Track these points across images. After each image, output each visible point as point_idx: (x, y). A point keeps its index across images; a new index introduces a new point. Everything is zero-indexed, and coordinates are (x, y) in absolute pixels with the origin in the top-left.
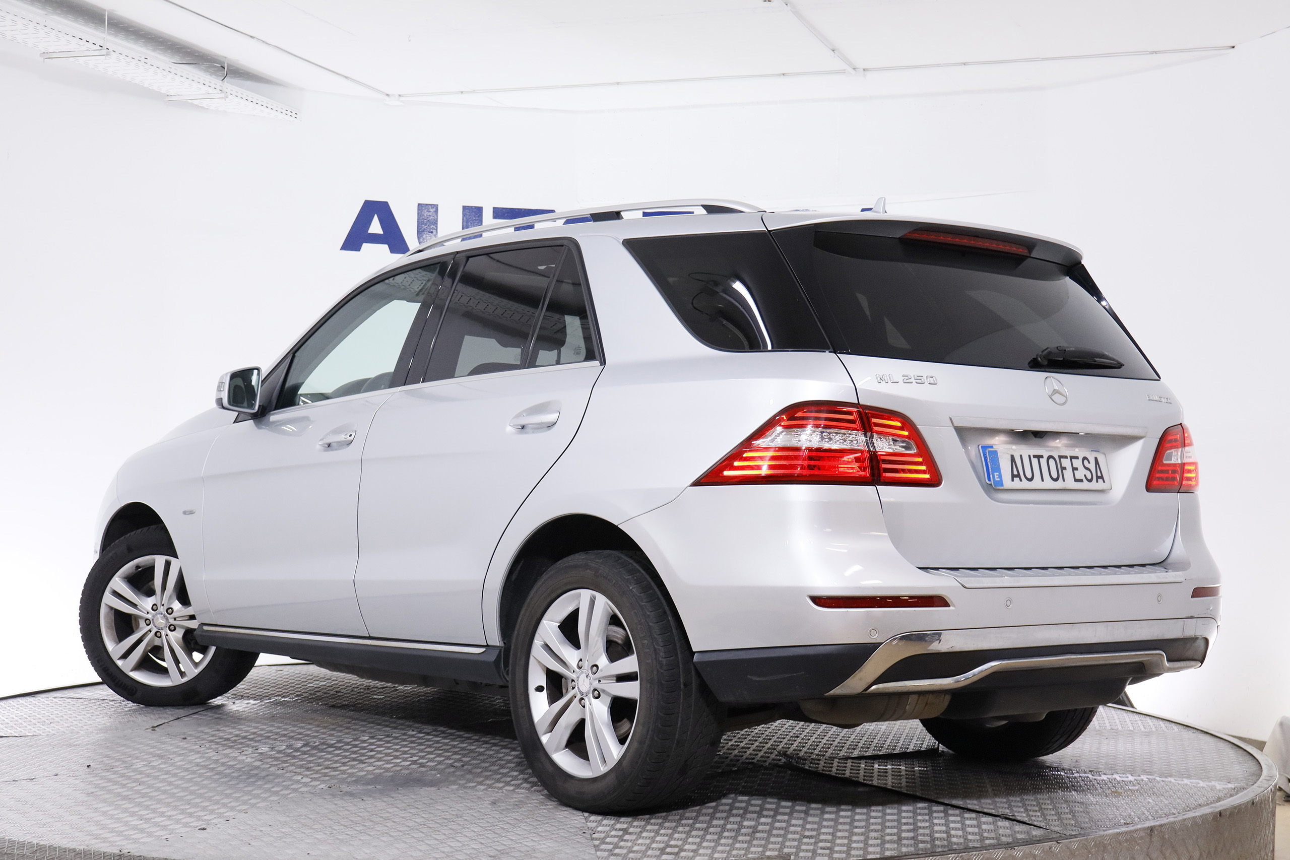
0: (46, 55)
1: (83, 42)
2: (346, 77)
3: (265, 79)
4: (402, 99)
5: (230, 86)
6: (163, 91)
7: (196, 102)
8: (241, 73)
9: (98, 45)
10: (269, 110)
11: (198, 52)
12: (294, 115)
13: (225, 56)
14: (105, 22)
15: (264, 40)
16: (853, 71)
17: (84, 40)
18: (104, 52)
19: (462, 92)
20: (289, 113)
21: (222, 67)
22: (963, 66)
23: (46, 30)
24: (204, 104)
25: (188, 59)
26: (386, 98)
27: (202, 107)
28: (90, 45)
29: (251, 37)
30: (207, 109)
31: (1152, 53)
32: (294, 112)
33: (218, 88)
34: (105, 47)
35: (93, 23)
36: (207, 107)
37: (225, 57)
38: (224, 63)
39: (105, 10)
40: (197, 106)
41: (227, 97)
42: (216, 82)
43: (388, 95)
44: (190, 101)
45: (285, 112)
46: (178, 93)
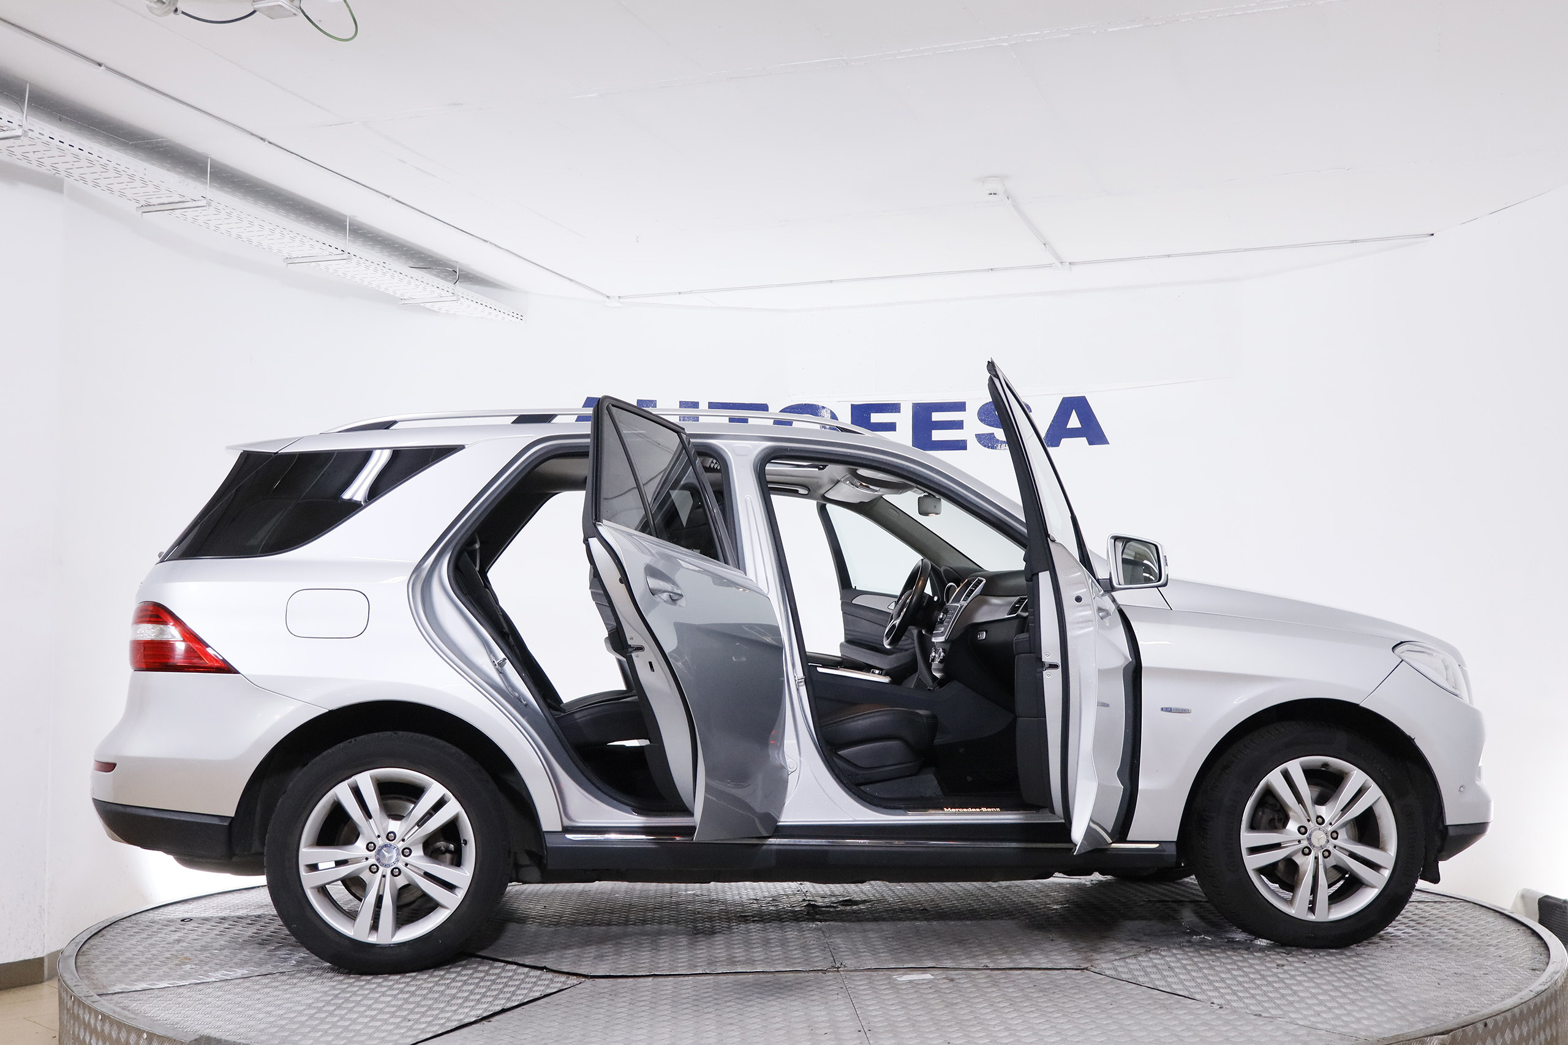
0: (290, 260)
1: (326, 247)
2: (570, 280)
3: (494, 283)
4: (621, 300)
5: (460, 288)
6: (398, 295)
7: (428, 306)
8: (472, 278)
9: (340, 250)
10: (497, 312)
11: (431, 257)
12: (519, 317)
13: (457, 260)
14: (346, 229)
15: (496, 244)
16: (1059, 265)
17: (327, 245)
18: (346, 256)
19: (679, 293)
21: (454, 271)
22: (1167, 258)
23: (292, 235)
24: (436, 307)
25: (421, 264)
26: (607, 299)
27: (432, 311)
28: (332, 250)
29: (484, 241)
31: (1353, 241)
32: (520, 314)
33: (451, 291)
34: (346, 252)
35: (333, 230)
36: (437, 311)
37: (457, 262)
38: (456, 268)
39: (346, 216)
40: (429, 309)
41: (459, 300)
42: (449, 285)
43: (608, 297)
44: (422, 304)
45: (512, 314)
46: (413, 297)
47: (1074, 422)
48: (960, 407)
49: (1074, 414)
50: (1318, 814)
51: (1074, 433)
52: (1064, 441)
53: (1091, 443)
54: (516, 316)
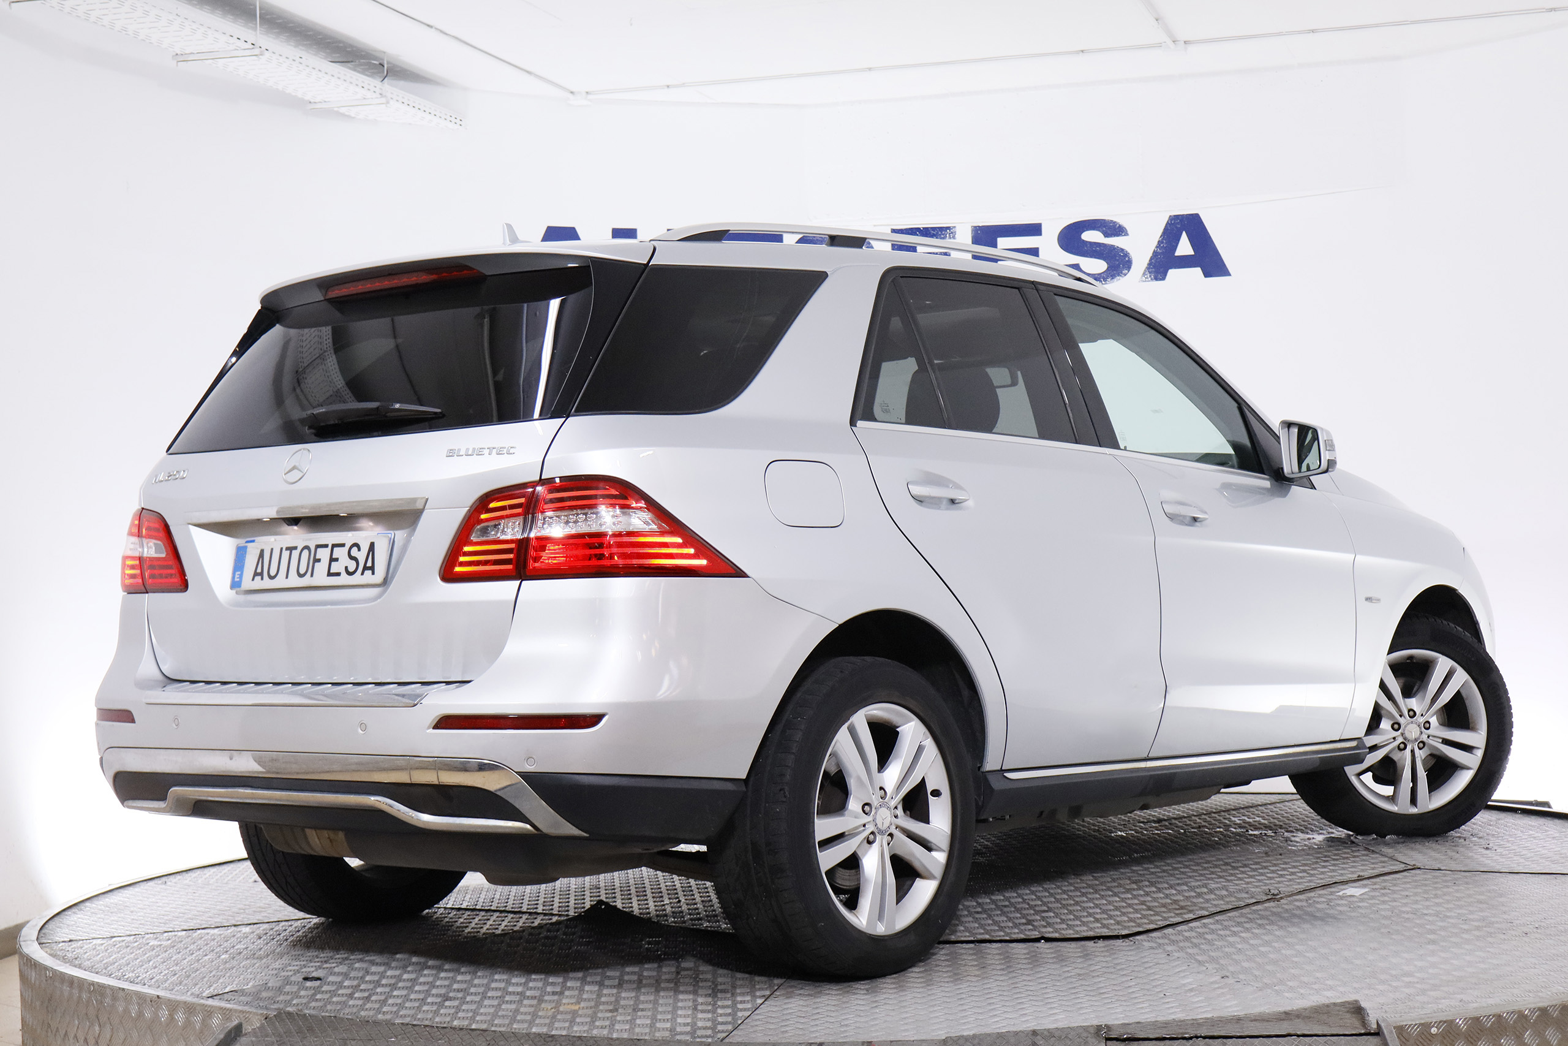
0: (181, 58)
1: (234, 40)
2: (528, 72)
3: (427, 78)
4: (590, 97)
5: (390, 87)
6: (308, 98)
7: (342, 110)
8: (405, 73)
9: (249, 43)
10: (431, 116)
11: (351, 46)
12: (458, 121)
13: (385, 51)
14: (257, 16)
15: (442, 29)
16: (1172, 44)
17: (235, 37)
18: (256, 50)
19: (668, 87)
20: (453, 119)
21: (380, 64)
22: (1310, 34)
24: (356, 112)
25: (341, 57)
26: (570, 96)
27: (349, 117)
28: (241, 43)
30: (354, 118)
32: (459, 119)
33: (377, 91)
34: (257, 45)
36: (353, 115)
37: (384, 53)
38: (383, 60)
40: (343, 115)
41: (385, 102)
42: (373, 83)
43: (572, 92)
44: (336, 109)
45: (449, 118)
46: (326, 100)
47: (1185, 247)
48: (1034, 230)
49: (1184, 237)
50: (1409, 708)
51: (1185, 262)
52: (1172, 273)
53: (1207, 274)
54: (454, 120)
